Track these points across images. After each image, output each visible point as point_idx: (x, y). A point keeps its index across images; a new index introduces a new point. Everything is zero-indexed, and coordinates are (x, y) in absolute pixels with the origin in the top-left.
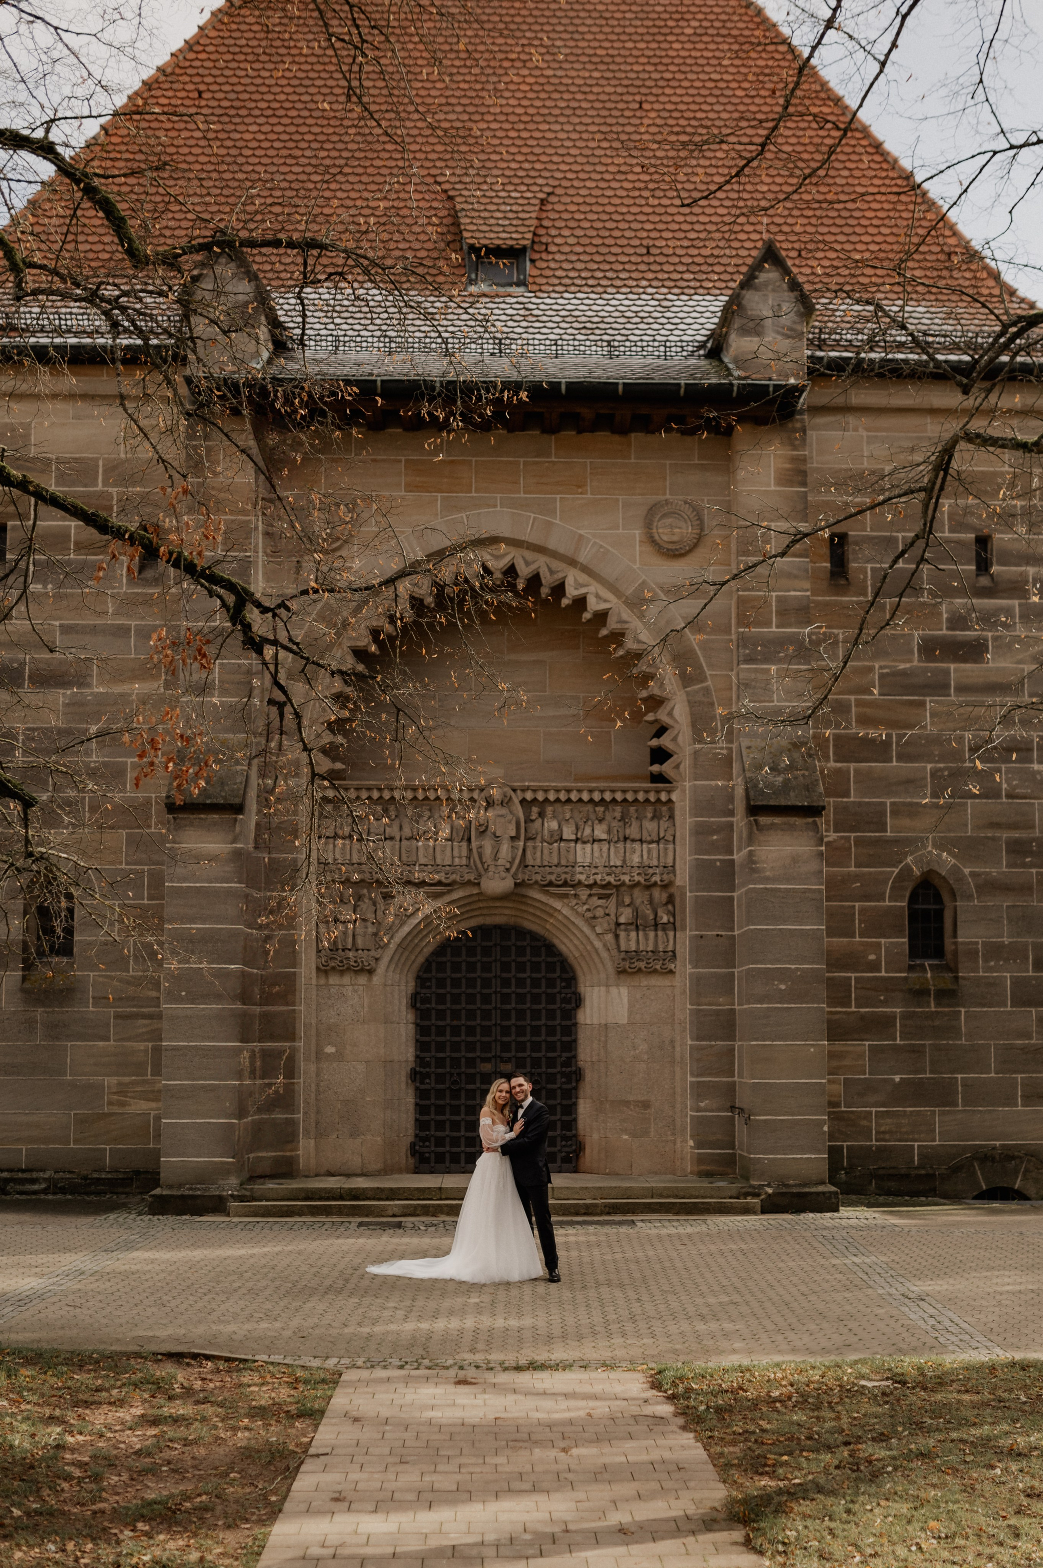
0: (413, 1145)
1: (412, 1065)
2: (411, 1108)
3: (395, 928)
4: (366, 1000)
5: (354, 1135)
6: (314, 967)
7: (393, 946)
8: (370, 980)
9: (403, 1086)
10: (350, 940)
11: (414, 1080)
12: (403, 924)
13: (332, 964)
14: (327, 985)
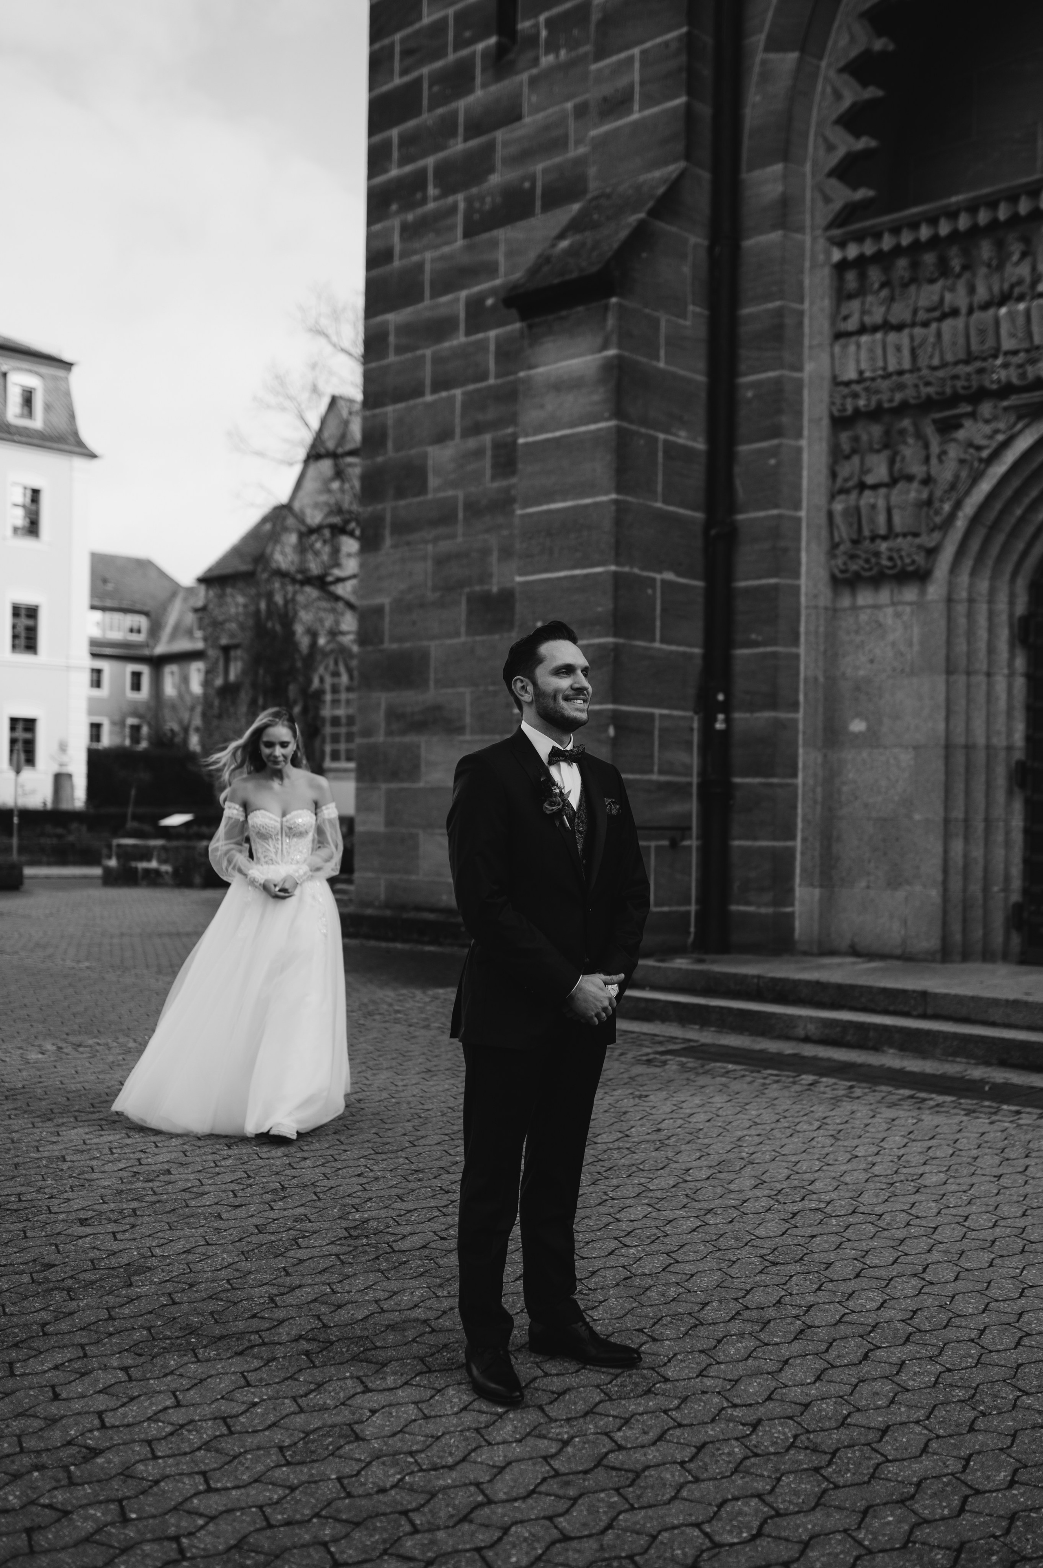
0: (1018, 908)
1: (1019, 755)
2: (1018, 837)
3: (962, 487)
4: (916, 630)
5: (894, 882)
6: (823, 575)
7: (961, 524)
8: (923, 592)
9: (1000, 796)
10: (882, 519)
11: (1022, 785)
12: (976, 478)
13: (854, 567)
14: (854, 608)
